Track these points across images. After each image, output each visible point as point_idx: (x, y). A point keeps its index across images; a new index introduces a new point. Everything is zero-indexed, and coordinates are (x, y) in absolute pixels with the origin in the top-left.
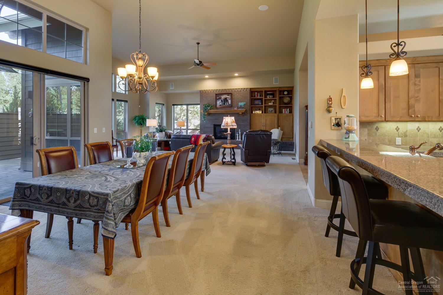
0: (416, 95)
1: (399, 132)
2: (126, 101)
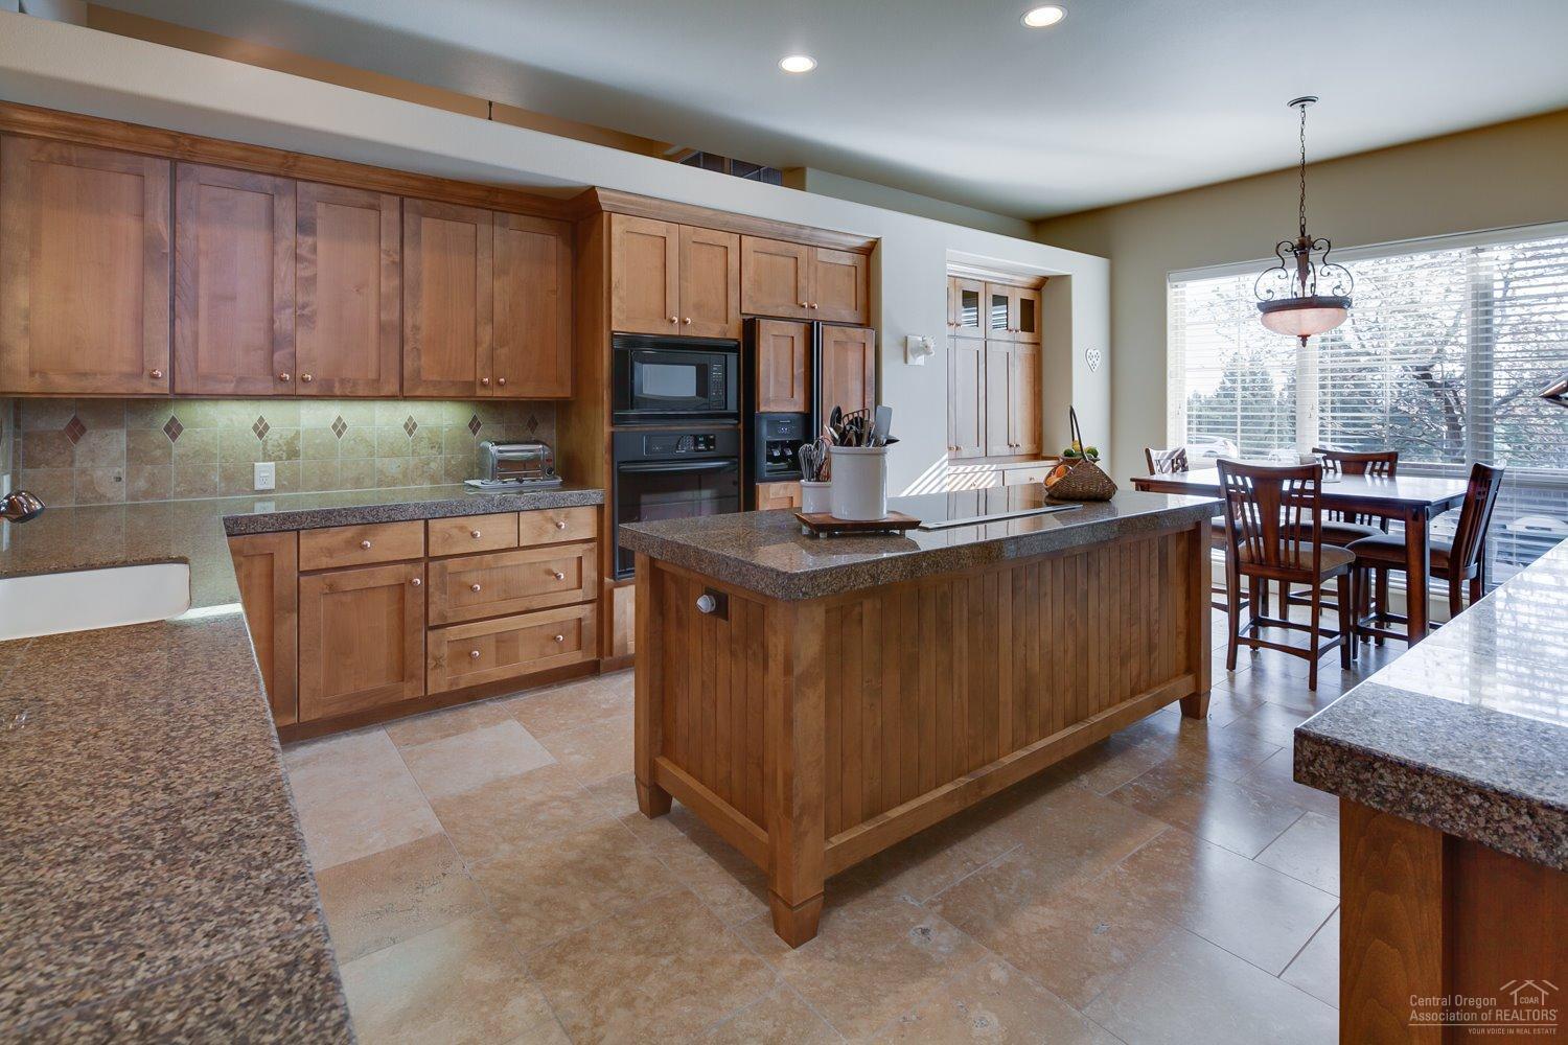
0: (301, 299)
1: (266, 442)
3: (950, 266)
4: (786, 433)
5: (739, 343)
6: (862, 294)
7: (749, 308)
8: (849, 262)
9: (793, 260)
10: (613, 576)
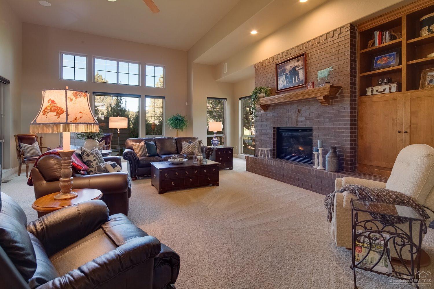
2: (163, 98)
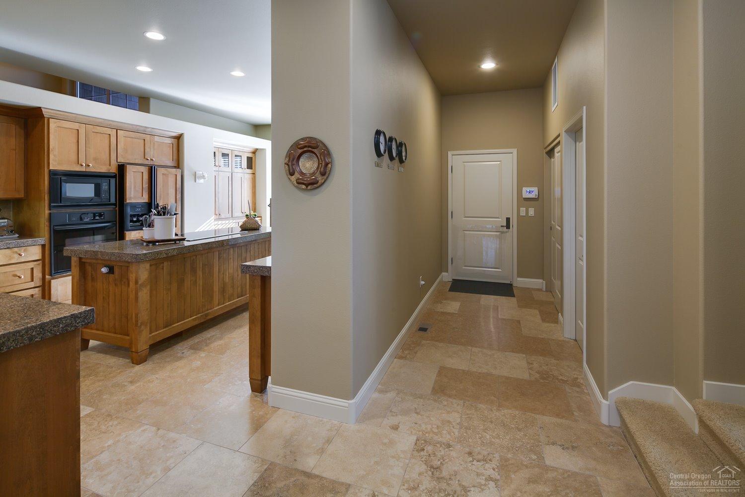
3: (215, 143)
4: (139, 211)
5: (116, 174)
6: (175, 155)
7: (121, 160)
8: (170, 142)
9: (143, 141)
10: (51, 275)
